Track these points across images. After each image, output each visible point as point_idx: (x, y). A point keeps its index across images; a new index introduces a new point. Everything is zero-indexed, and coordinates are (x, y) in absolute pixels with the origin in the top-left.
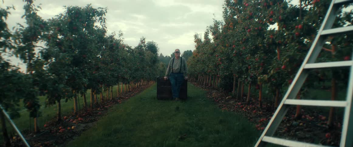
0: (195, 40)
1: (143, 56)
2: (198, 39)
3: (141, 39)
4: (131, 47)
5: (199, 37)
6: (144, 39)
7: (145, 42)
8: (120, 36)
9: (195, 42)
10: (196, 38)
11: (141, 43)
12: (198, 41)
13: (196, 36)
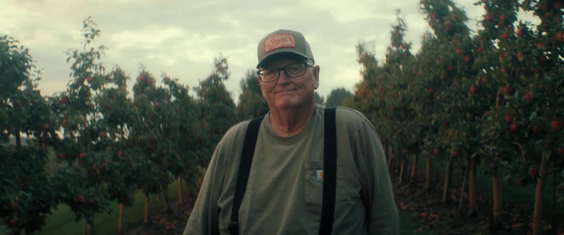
0: (358, 58)
1: (221, 104)
2: (366, 54)
3: (216, 60)
4: (177, 80)
5: (369, 50)
6: (224, 61)
7: (227, 68)
8: (89, 38)
9: (360, 62)
10: (360, 54)
11: (217, 71)
12: (367, 60)
13: (360, 49)
